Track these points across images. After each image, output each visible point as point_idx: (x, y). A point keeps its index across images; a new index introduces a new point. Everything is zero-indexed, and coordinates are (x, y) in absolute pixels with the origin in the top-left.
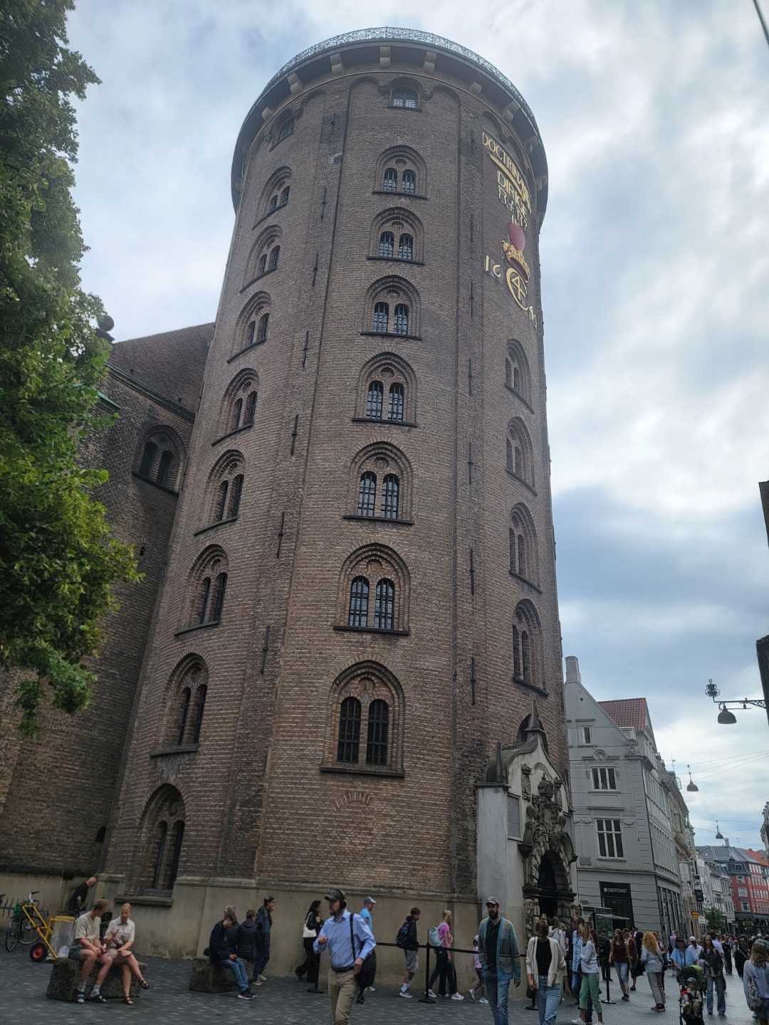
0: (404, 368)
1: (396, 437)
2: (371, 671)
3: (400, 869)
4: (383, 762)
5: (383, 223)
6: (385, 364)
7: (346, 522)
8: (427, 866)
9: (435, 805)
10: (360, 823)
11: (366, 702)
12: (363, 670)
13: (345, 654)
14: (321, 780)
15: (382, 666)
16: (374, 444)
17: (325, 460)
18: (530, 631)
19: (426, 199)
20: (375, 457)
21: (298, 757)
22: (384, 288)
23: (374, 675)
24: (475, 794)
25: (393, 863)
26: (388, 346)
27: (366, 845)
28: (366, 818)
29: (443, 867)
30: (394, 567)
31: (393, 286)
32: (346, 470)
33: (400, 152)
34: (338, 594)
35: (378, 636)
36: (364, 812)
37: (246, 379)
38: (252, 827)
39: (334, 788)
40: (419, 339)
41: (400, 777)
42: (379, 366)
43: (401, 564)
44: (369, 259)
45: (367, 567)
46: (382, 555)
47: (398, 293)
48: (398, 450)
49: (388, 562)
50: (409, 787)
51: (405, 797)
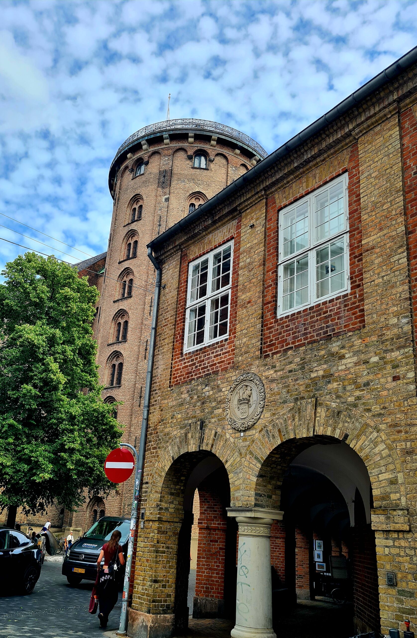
33: (197, 195)
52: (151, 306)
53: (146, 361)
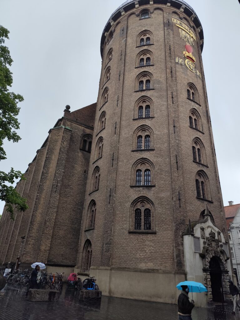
0: (149, 100)
1: (148, 122)
2: (143, 199)
3: (156, 263)
4: (150, 228)
5: (140, 56)
6: (143, 100)
7: (132, 153)
8: (166, 262)
9: (168, 242)
10: (142, 249)
11: (143, 209)
12: (141, 199)
13: (134, 194)
14: (129, 235)
15: (146, 197)
16: (140, 126)
17: (125, 134)
18: (205, 181)
19: (153, 44)
20: (141, 130)
21: (122, 229)
22: (142, 76)
23: (145, 200)
24: (182, 237)
25: (154, 261)
26: (143, 94)
27: (144, 256)
28: (144, 247)
29: (172, 262)
30: (149, 165)
31: (144, 75)
32: (132, 136)
33: (145, 32)
34: (131, 176)
35: (144, 188)
36: (143, 245)
37: (104, 114)
38: (109, 251)
39: (133, 238)
40: (154, 89)
41: (155, 233)
42: (141, 101)
43: (151, 163)
44: (136, 68)
45: (141, 166)
46: (145, 161)
47: (146, 76)
48: (148, 126)
49: (148, 163)
50: (158, 236)
51: (157, 239)
52: (118, 101)
53: (116, 135)
